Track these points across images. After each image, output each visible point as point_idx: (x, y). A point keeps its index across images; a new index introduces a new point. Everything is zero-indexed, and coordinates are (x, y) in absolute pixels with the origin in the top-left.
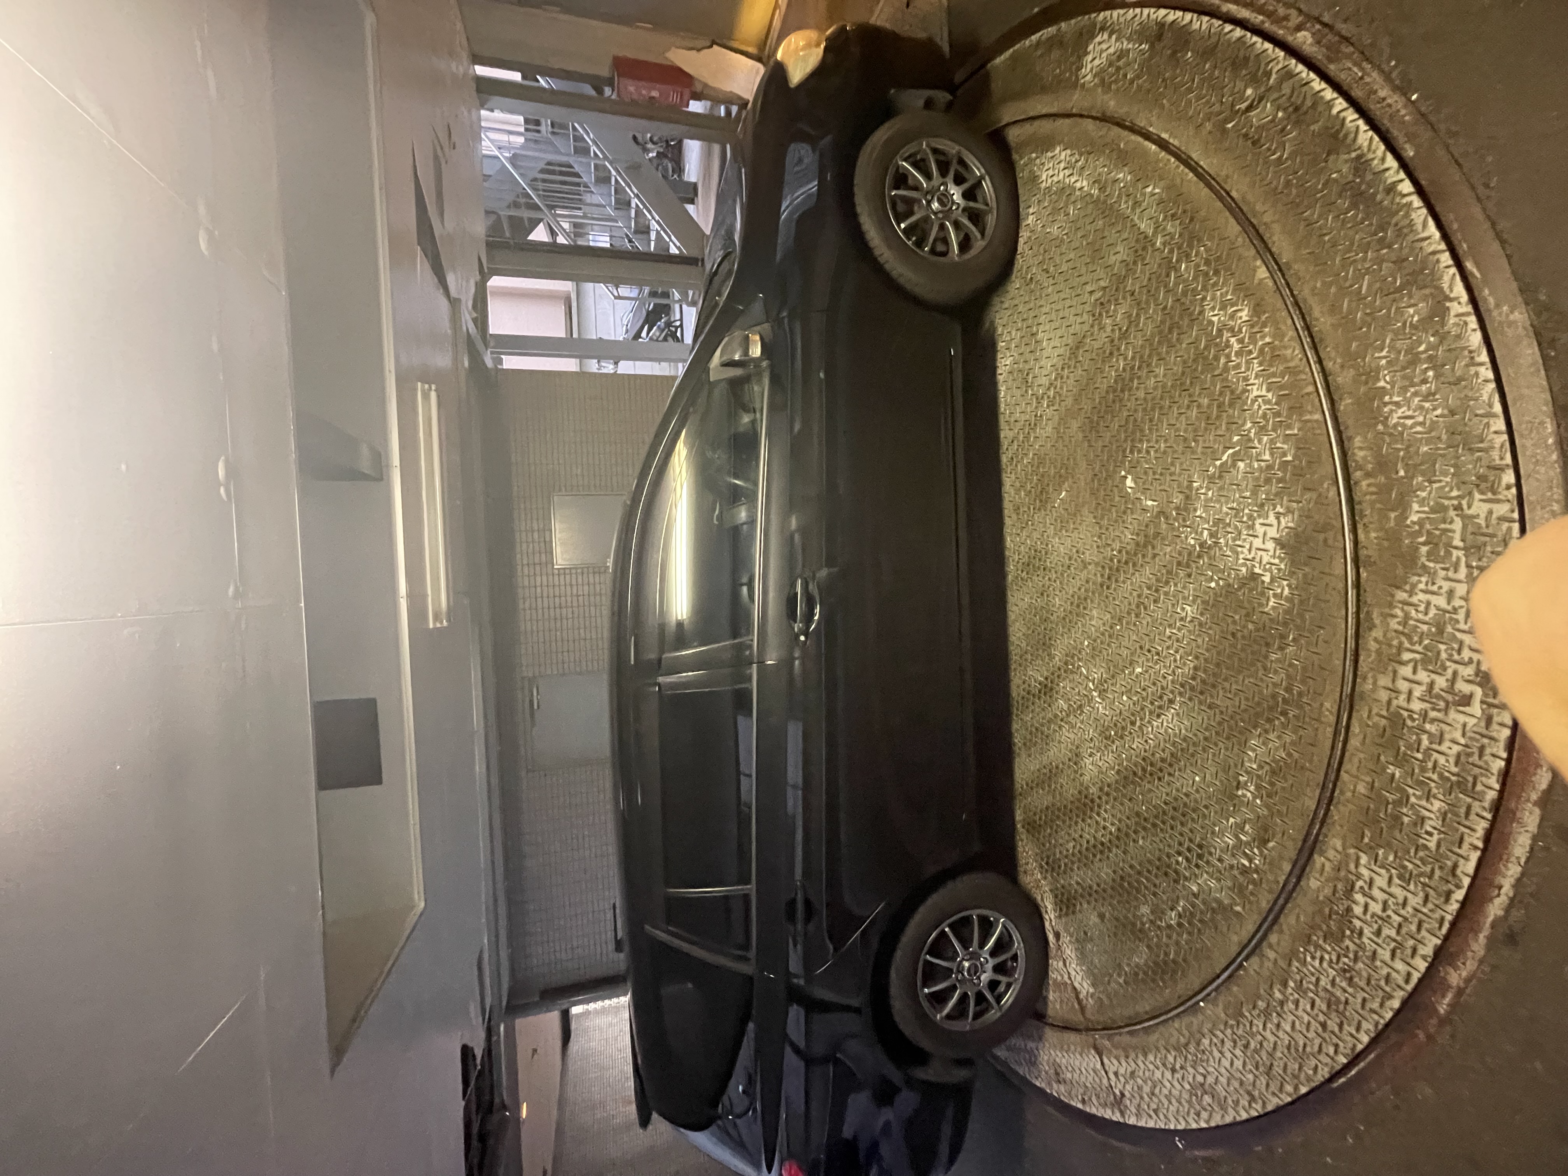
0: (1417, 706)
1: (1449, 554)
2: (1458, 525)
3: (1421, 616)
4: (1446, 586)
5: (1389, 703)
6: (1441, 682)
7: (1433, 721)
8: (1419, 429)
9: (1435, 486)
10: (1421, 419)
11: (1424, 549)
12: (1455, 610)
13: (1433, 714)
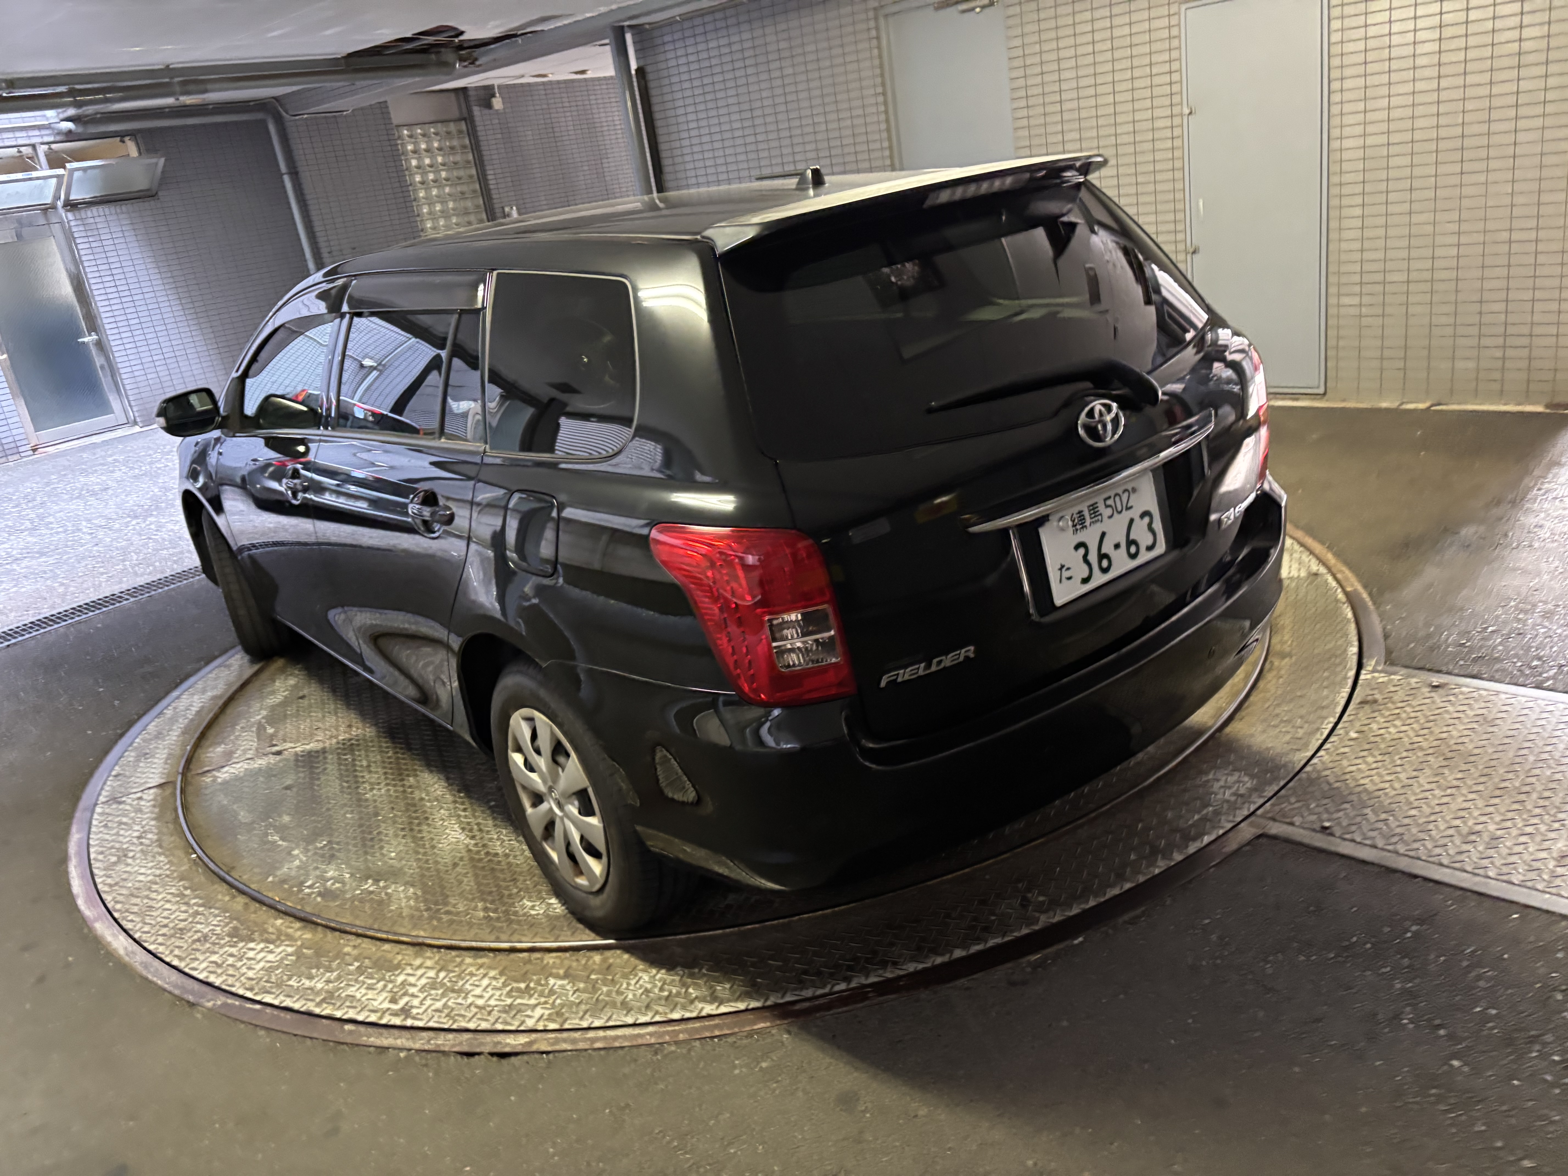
0: (400, 979)
1: (511, 997)
2: (533, 1001)
3: (471, 982)
4: (487, 995)
5: (411, 965)
6: (412, 990)
7: (385, 986)
8: (625, 986)
9: (571, 993)
10: (631, 988)
11: (523, 986)
12: (465, 998)
13: (390, 986)
